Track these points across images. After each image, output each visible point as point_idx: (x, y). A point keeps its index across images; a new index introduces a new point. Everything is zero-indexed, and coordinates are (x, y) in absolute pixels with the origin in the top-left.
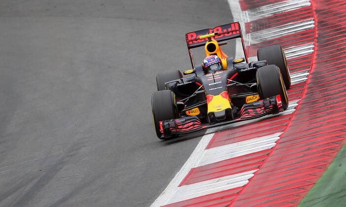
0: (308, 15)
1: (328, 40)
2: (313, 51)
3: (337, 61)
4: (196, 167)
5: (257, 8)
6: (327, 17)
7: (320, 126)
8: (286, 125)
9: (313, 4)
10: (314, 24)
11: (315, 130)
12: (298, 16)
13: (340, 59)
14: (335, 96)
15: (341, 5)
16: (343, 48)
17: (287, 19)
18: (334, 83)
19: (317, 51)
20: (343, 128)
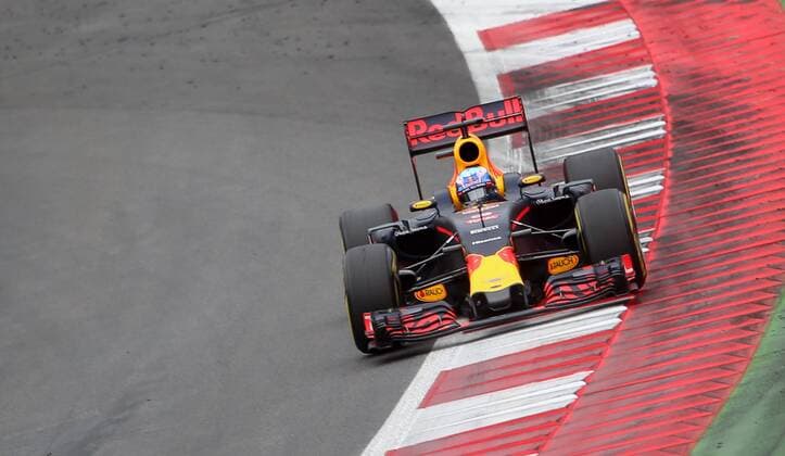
0: (650, 108)
1: (696, 164)
2: (661, 187)
3: (716, 210)
4: (396, 448)
5: (538, 92)
6: (692, 113)
7: (676, 358)
8: (600, 354)
9: (663, 83)
10: (664, 127)
11: (665, 367)
12: (629, 109)
13: (722, 206)
14: (709, 290)
15: (725, 85)
16: (729, 182)
17: (603, 115)
18: (708, 261)
19: (669, 188)
20: (726, 362)
